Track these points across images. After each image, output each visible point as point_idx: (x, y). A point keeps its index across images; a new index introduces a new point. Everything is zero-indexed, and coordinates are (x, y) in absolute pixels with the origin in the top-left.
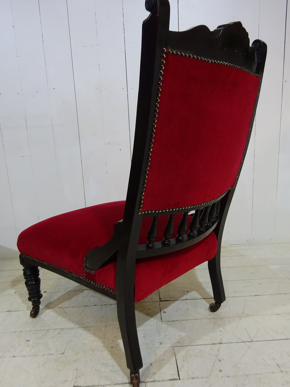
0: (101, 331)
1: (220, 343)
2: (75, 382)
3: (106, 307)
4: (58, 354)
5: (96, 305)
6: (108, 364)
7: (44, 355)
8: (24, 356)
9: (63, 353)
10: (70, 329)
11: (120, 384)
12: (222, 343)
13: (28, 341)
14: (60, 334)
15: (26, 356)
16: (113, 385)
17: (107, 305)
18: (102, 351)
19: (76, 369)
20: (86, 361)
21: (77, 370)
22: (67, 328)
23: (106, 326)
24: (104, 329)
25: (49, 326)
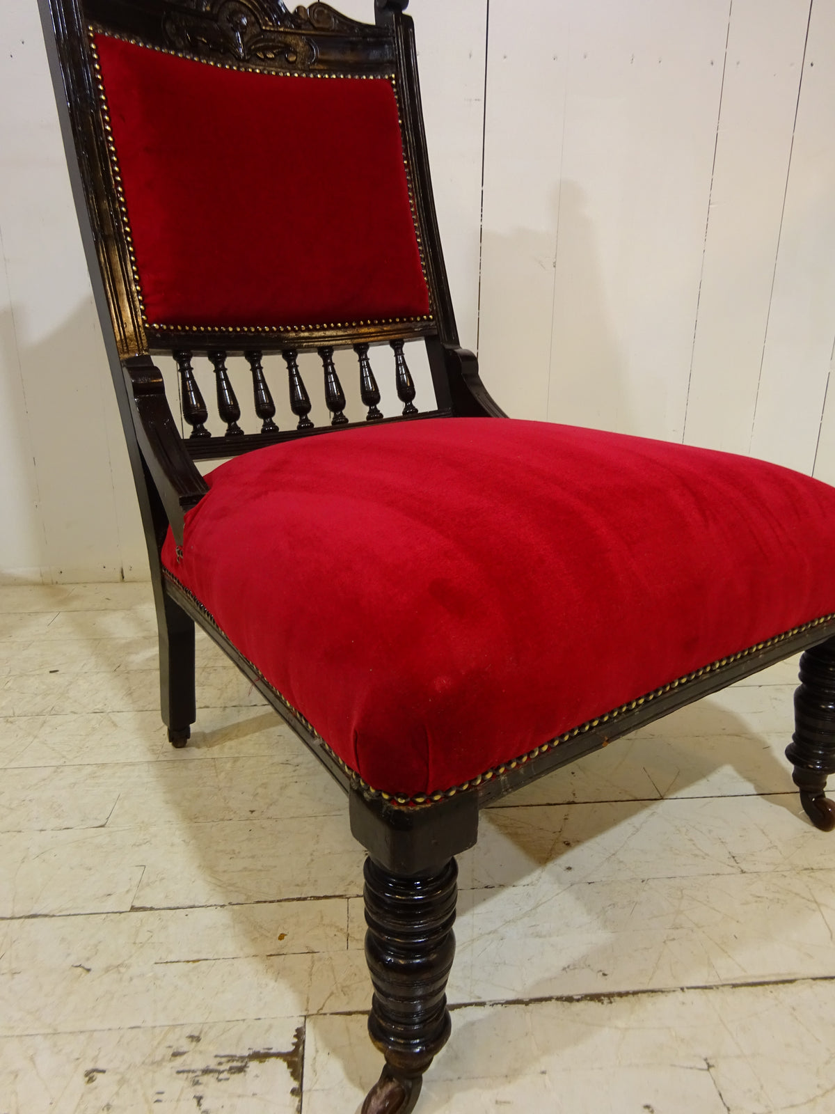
1: (569, 803)
2: (136, 898)
4: (87, 828)
6: (239, 853)
7: (42, 830)
9: (102, 826)
11: (271, 902)
12: (574, 803)
14: (94, 777)
16: (250, 904)
19: (141, 866)
20: (171, 843)
21: (145, 866)
25: (64, 757)
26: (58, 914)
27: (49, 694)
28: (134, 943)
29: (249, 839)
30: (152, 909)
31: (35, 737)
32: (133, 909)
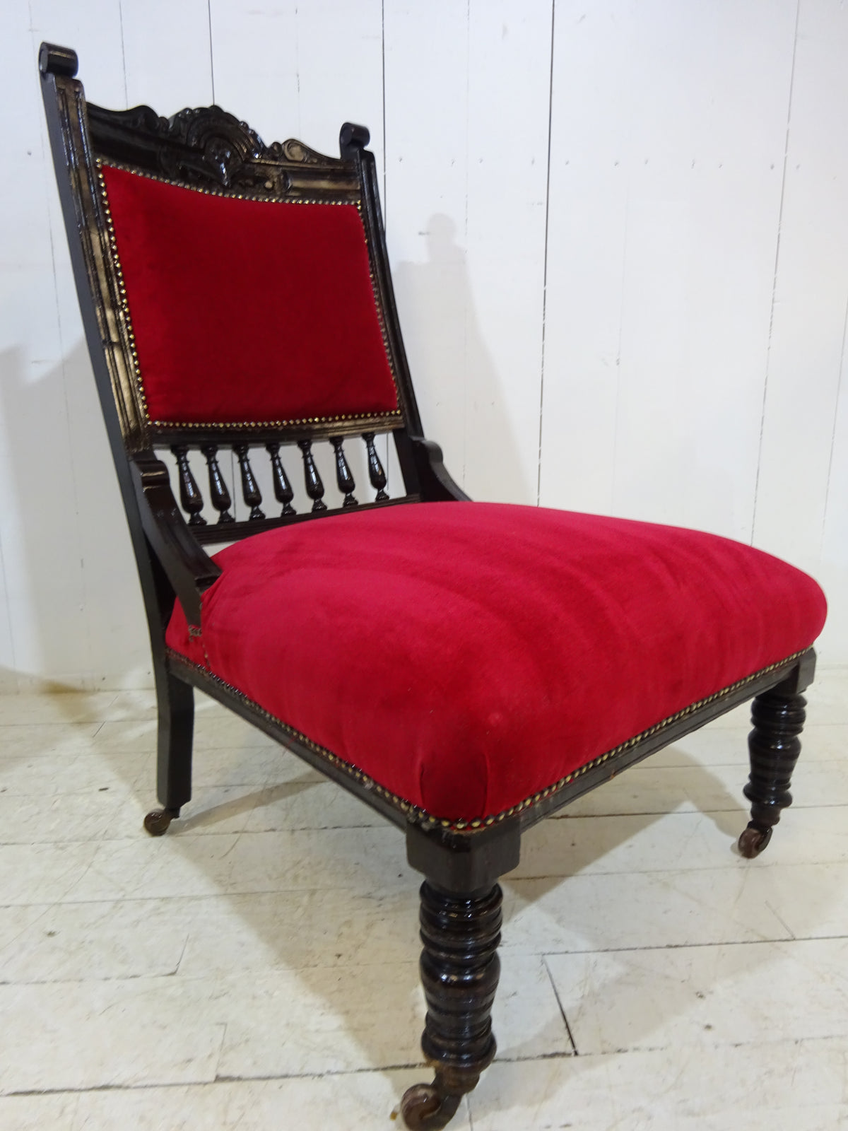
0: (299, 907)
2: (220, 1064)
3: (309, 835)
4: (156, 976)
5: (273, 830)
7: (106, 979)
8: (37, 983)
9: (173, 973)
10: (192, 898)
13: (51, 934)
14: (159, 914)
15: (44, 982)
16: (351, 1072)
17: (310, 829)
18: (306, 966)
19: (222, 1024)
20: (254, 998)
21: (226, 1025)
22: (182, 897)
23: (313, 893)
24: (305, 899)
25: (122, 889)
26: (134, 1085)
27: (101, 816)
28: (224, 1124)
29: (340, 991)
30: (239, 1079)
31: (90, 866)
32: (219, 1079)
